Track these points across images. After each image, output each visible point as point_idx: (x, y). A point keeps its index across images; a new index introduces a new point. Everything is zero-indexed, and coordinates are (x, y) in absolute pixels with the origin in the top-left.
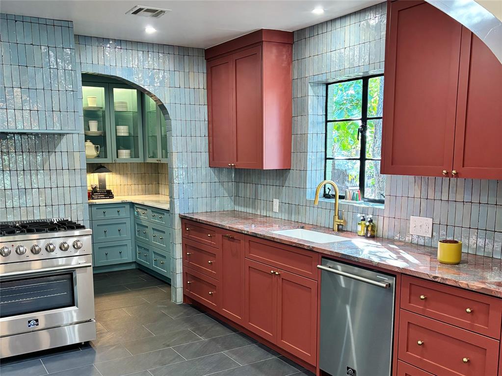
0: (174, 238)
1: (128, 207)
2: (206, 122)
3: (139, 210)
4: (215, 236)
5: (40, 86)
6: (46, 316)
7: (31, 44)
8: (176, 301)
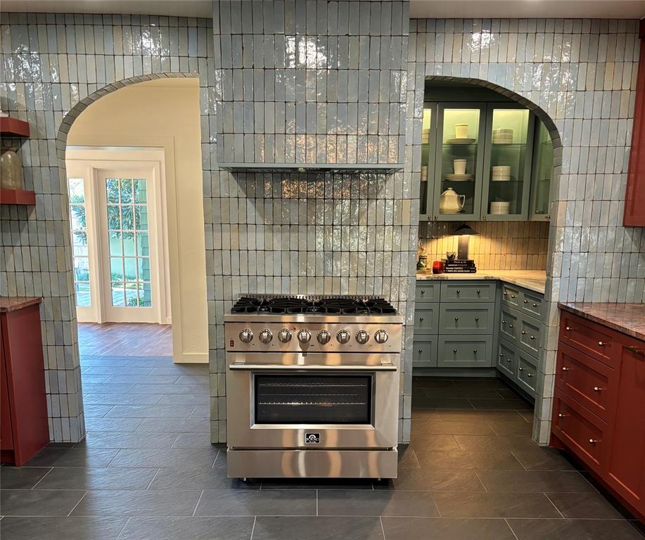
0: (546, 339)
1: (493, 286)
2: (628, 149)
3: (509, 293)
4: (610, 346)
5: (352, 98)
6: (340, 431)
7: (347, 35)
8: (538, 440)
